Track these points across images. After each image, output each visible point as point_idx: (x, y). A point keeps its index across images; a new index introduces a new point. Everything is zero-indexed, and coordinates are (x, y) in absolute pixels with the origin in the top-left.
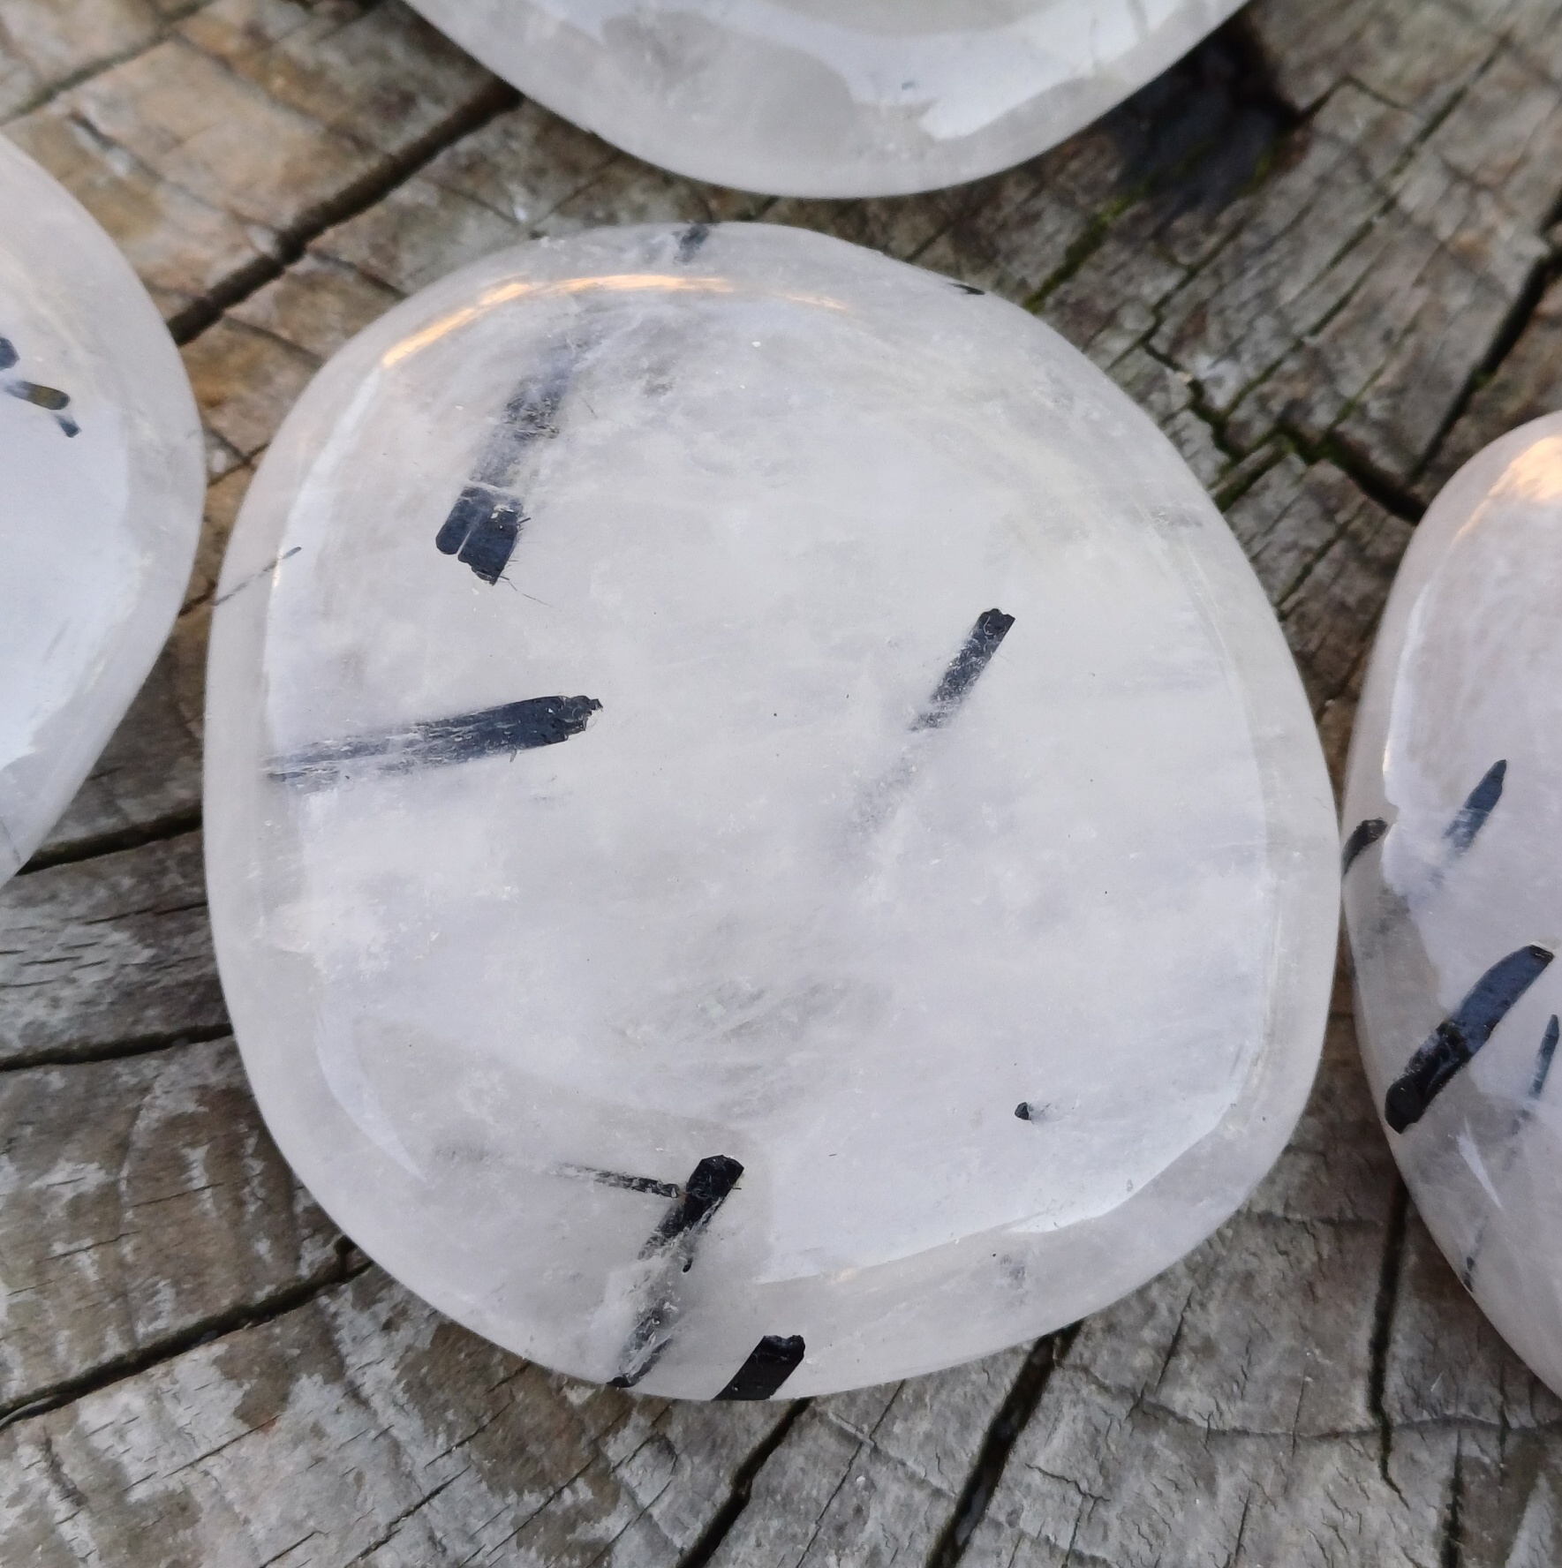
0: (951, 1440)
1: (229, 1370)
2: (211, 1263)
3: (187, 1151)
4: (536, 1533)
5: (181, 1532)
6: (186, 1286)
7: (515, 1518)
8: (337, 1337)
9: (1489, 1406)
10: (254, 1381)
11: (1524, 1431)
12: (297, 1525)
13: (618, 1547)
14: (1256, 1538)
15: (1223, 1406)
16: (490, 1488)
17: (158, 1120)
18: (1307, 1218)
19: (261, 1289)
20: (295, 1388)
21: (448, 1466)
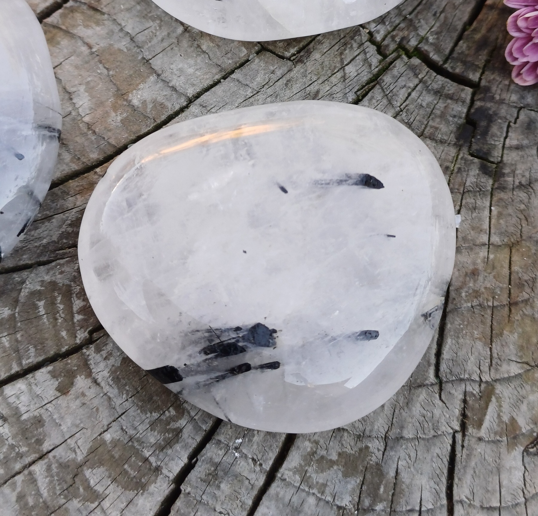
1: (54, 375)
2: (47, 339)
3: (37, 302)
4: (157, 426)
5: (39, 429)
6: (39, 348)
7: (149, 421)
8: (89, 363)
9: (475, 374)
10: (62, 379)
11: (487, 382)
12: (77, 426)
13: (184, 430)
14: (398, 421)
16: (141, 412)
17: (28, 292)
19: (64, 348)
20: (76, 380)
21: (127, 405)
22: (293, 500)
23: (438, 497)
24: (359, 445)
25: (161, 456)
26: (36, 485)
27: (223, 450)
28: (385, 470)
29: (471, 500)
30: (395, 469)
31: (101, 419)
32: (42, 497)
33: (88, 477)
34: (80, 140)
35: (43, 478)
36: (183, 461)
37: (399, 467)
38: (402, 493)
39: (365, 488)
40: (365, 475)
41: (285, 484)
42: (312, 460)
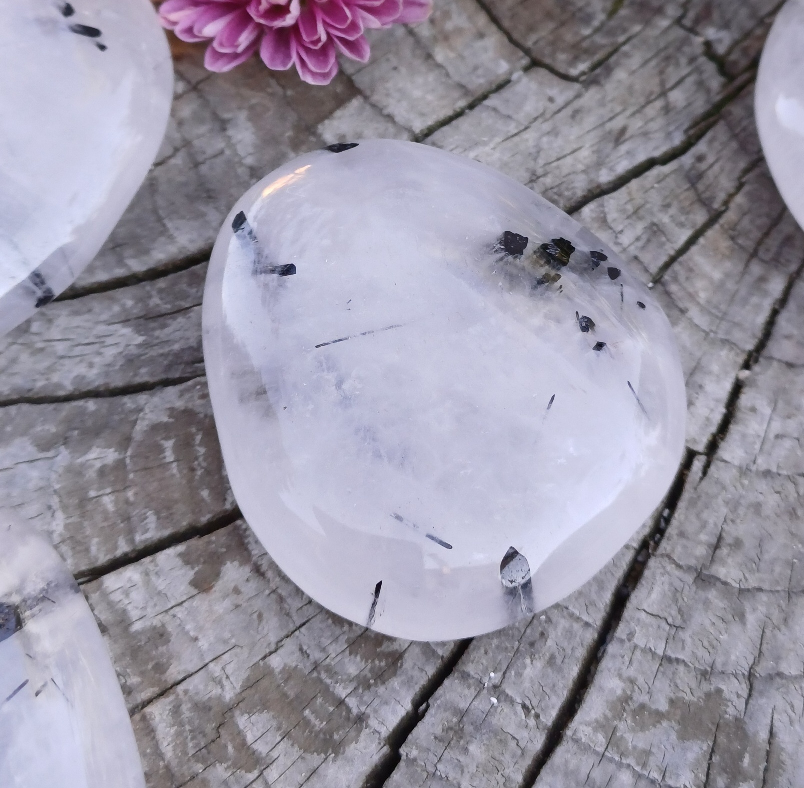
0: (594, 596)
1: (187, 560)
2: (176, 503)
3: (162, 442)
4: (360, 647)
5: (160, 648)
6: (163, 515)
7: (348, 638)
8: (246, 541)
10: (201, 566)
12: (225, 642)
13: (406, 655)
14: (770, 648)
15: (747, 575)
16: (333, 623)
17: (147, 425)
18: (790, 473)
19: (204, 516)
20: (223, 569)
21: (310, 611)
22: (593, 775)
24: (706, 687)
25: (367, 697)
26: (154, 738)
27: (472, 690)
28: (751, 729)
30: (769, 727)
31: (265, 632)
32: (163, 760)
33: (241, 727)
35: (166, 727)
36: (404, 707)
37: (776, 723)
38: (781, 768)
39: (716, 759)
40: (715, 737)
41: (579, 748)
42: (624, 710)
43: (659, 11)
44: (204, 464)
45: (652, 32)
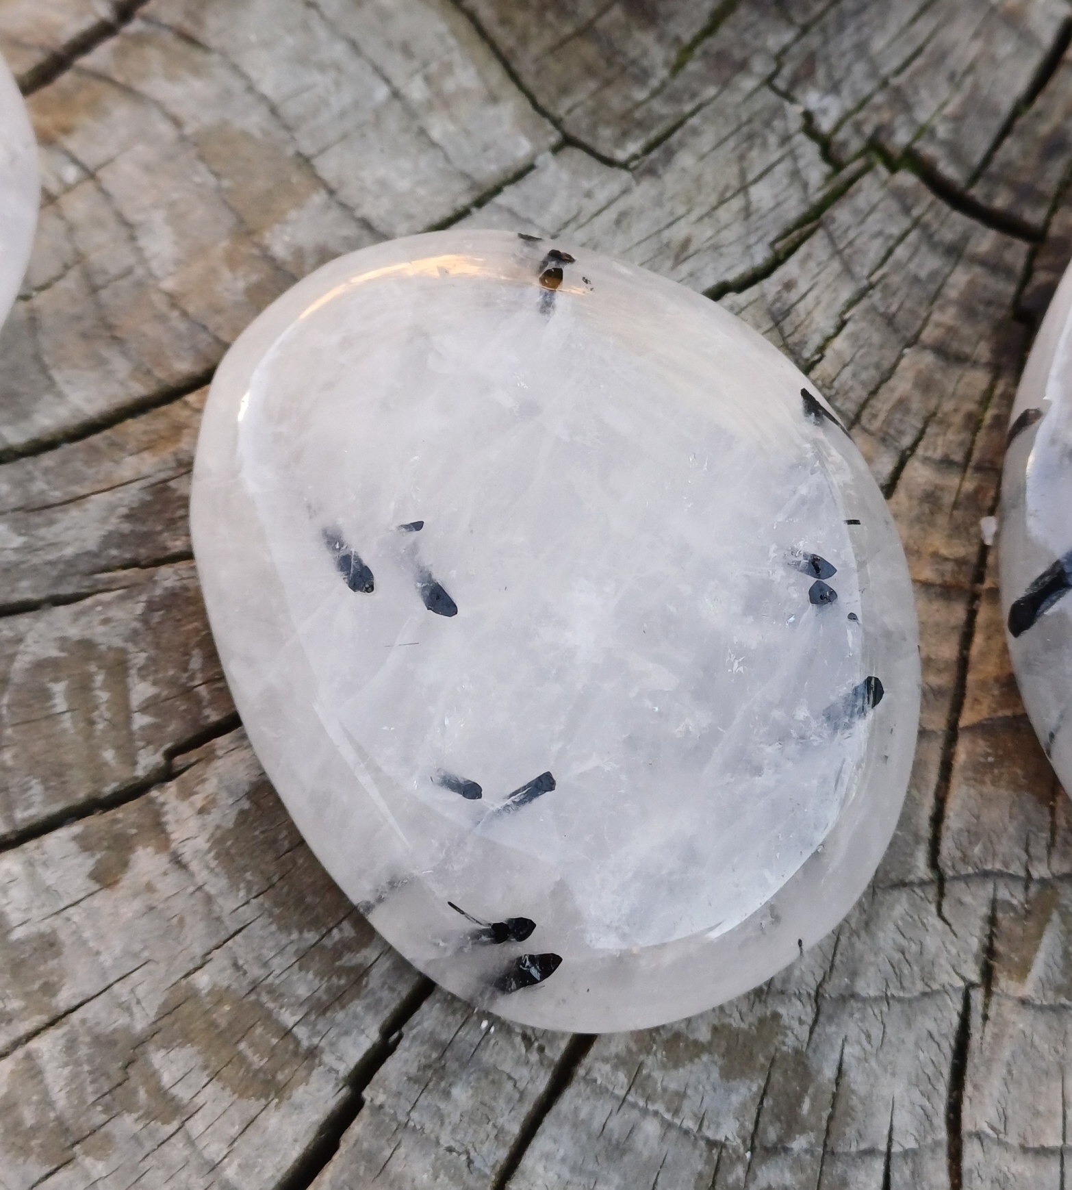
1: (85, 844)
3: (51, 685)
4: (314, 960)
5: (49, 962)
6: (52, 784)
7: (297, 950)
8: (164, 819)
9: (1018, 863)
10: (104, 853)
11: (1043, 881)
12: (136, 955)
13: (374, 970)
14: (845, 960)
16: (279, 929)
17: (30, 662)
19: (108, 785)
20: (133, 857)
21: (247, 913)
22: (610, 1125)
23: (927, 1124)
25: (321, 1026)
26: (42, 1081)
27: (458, 1016)
28: (814, 1065)
29: (1000, 1133)
30: (837, 1063)
31: (189, 941)
32: (54, 1109)
33: (157, 1066)
34: (152, 330)
35: (58, 1067)
36: (369, 1037)
37: (846, 1058)
38: (850, 1116)
39: (768, 1103)
40: (769, 1074)
41: (593, 1091)
42: (654, 1041)
43: (743, 66)
44: (107, 715)
45: (732, 98)
